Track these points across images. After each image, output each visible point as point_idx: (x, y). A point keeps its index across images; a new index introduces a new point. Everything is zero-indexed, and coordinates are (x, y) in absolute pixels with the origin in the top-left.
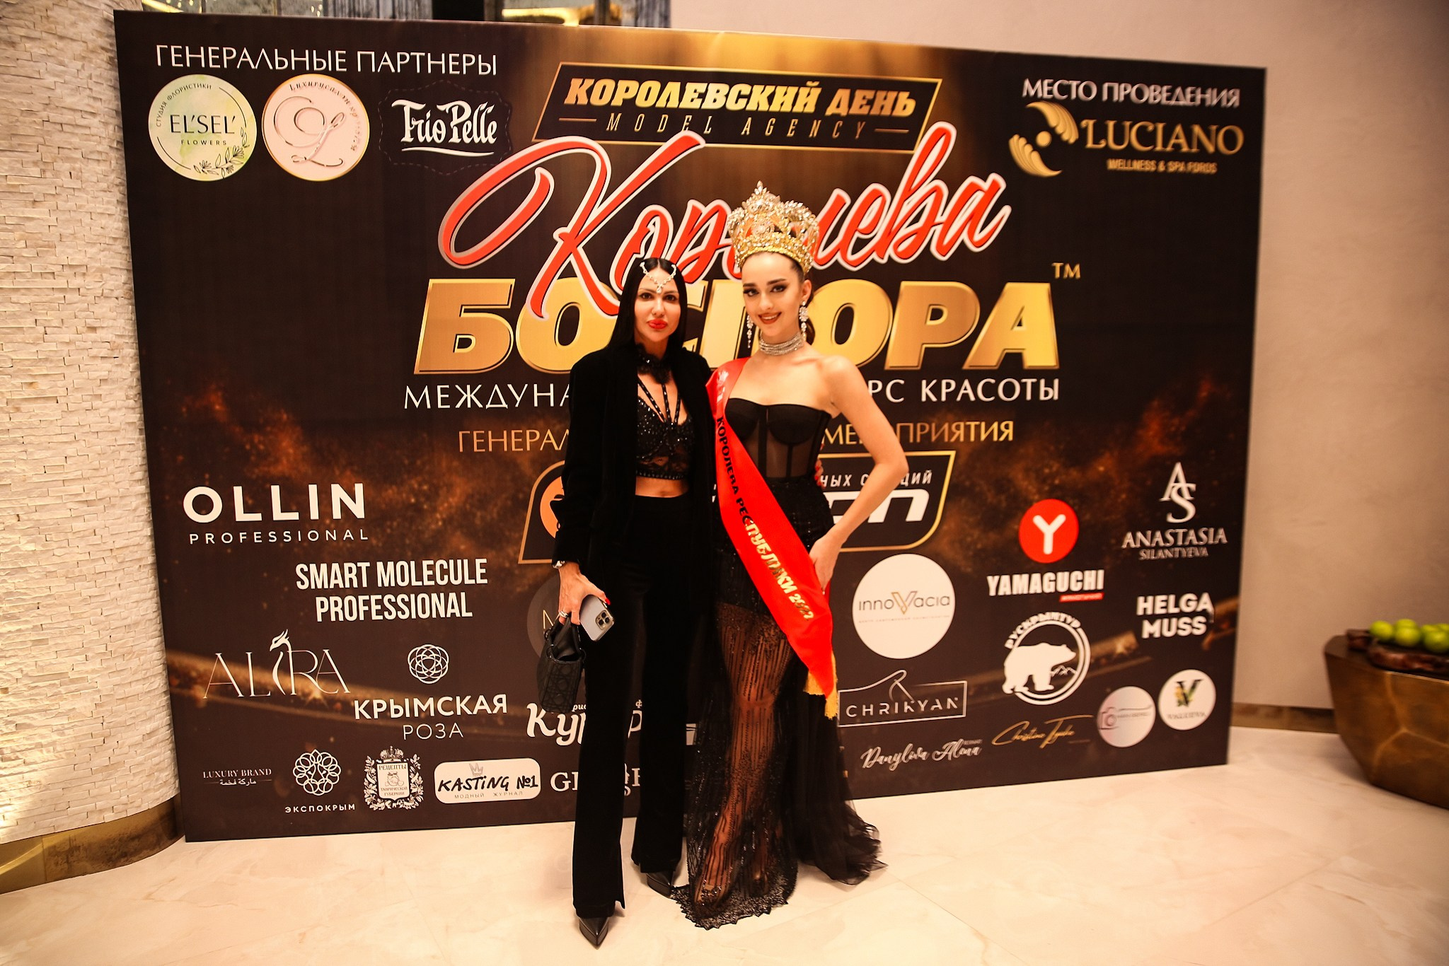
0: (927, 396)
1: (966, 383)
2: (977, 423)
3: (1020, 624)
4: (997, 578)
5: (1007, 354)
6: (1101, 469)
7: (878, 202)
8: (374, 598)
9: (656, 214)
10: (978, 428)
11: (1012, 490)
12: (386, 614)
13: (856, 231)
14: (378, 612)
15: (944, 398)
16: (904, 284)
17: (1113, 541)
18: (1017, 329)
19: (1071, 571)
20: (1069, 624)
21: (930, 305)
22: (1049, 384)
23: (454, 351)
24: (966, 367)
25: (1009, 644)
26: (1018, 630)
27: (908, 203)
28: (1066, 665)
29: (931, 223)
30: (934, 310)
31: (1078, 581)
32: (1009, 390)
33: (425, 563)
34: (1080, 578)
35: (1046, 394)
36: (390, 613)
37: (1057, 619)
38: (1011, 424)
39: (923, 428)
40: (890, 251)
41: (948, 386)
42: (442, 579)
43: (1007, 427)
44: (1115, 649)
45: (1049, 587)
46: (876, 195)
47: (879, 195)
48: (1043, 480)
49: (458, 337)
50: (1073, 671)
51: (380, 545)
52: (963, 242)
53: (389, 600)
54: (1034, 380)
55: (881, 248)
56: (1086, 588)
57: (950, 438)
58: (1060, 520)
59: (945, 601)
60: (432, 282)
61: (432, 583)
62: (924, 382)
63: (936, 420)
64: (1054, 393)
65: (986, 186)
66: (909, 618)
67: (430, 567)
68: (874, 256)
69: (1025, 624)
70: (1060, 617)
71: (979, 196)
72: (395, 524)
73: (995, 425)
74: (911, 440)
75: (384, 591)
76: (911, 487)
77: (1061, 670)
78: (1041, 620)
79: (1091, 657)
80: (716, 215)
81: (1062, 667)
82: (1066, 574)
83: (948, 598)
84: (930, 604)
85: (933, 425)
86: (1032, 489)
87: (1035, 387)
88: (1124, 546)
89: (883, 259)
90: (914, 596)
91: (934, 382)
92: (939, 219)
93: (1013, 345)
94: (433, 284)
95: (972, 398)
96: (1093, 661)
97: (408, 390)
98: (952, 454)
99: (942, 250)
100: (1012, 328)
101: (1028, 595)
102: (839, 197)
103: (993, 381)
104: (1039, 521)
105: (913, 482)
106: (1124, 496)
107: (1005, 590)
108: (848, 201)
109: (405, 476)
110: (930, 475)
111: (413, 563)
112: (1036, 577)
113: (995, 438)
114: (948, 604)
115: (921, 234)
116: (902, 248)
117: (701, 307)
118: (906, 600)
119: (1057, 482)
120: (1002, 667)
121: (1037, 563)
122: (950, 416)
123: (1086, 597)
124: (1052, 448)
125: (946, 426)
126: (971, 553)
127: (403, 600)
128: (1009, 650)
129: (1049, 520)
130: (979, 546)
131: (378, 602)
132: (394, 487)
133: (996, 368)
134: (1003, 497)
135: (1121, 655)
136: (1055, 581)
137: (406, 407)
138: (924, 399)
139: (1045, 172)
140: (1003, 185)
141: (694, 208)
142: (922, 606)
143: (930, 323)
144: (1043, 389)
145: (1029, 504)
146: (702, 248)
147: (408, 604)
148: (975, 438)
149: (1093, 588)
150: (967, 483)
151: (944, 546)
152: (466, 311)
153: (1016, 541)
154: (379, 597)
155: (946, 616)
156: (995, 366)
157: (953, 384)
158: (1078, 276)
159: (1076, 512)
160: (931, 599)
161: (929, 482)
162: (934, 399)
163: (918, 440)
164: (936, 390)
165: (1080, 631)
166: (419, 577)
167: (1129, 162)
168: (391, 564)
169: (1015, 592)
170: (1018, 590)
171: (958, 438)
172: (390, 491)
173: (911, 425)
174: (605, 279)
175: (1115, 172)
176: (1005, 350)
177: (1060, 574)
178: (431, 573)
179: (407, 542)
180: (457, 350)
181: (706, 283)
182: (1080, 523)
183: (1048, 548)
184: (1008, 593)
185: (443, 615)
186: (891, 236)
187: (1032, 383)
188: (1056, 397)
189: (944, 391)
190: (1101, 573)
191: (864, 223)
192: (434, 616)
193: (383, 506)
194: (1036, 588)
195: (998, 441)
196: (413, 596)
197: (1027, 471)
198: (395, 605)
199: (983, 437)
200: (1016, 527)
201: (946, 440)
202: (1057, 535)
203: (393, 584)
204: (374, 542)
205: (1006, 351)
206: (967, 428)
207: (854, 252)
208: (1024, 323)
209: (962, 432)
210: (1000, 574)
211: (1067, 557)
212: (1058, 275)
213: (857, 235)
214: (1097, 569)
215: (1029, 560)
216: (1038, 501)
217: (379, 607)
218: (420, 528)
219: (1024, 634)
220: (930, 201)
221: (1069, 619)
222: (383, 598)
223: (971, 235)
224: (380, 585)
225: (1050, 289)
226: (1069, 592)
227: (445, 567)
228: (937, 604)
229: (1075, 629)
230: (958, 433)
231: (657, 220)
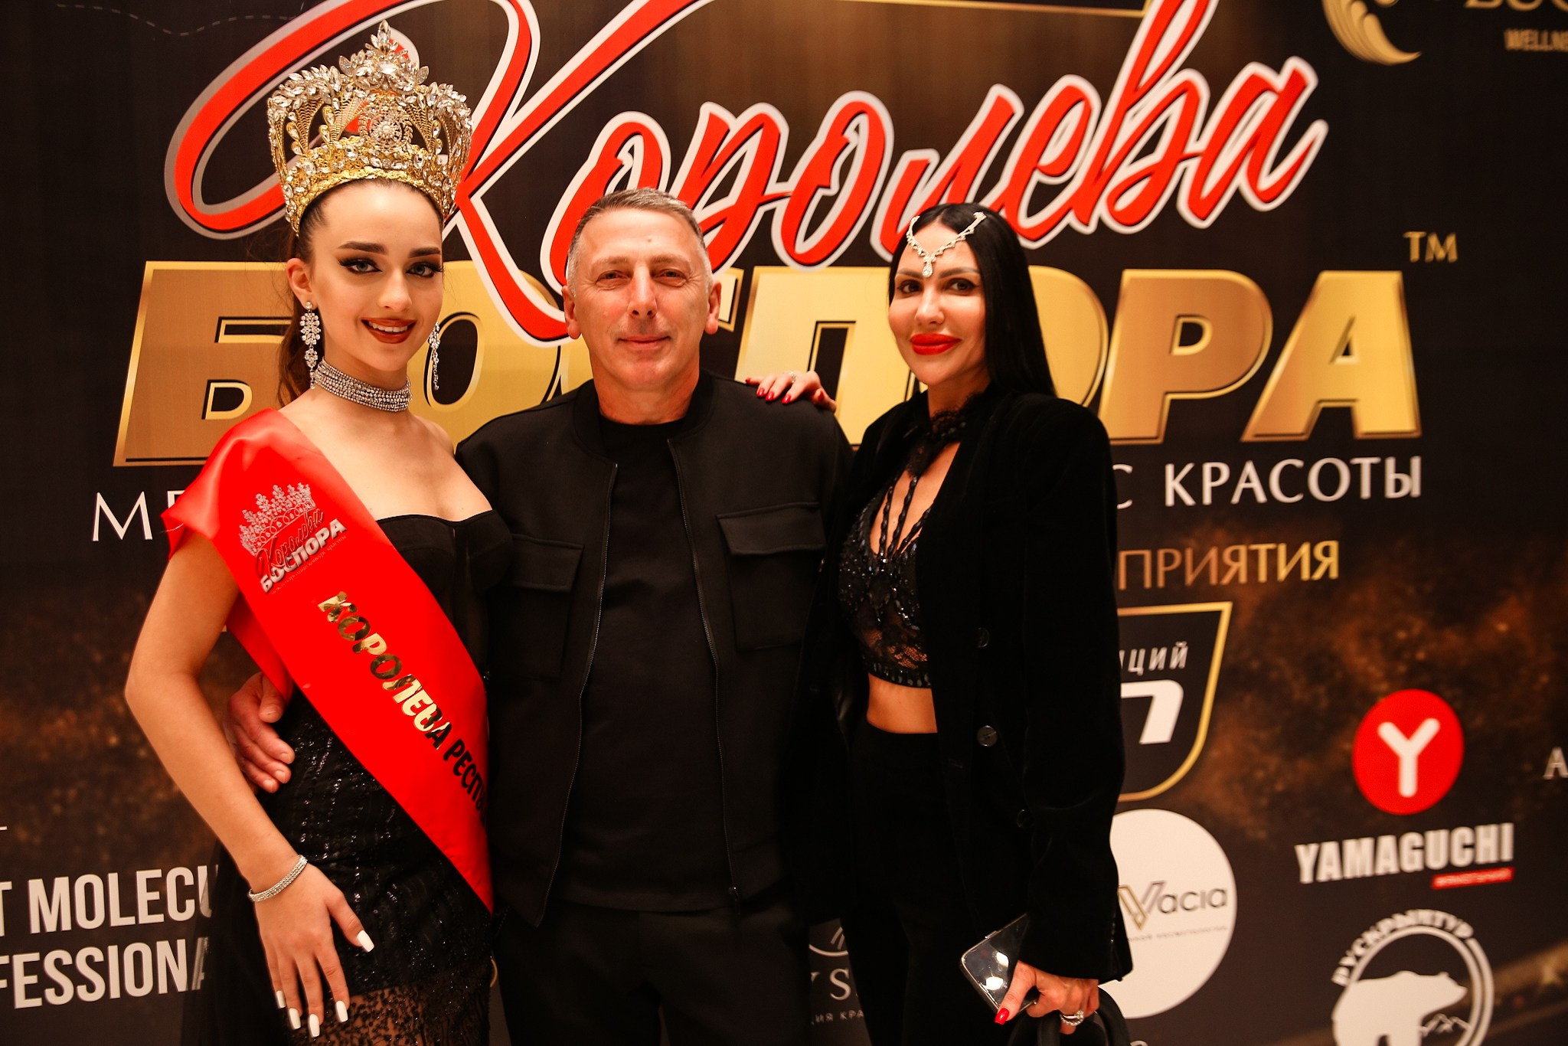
0: (1176, 496)
1: (1249, 469)
2: (1271, 546)
3: (1360, 937)
4: (1313, 847)
5: (1325, 410)
6: (1502, 627)
7: (1076, 114)
8: (19, 960)
9: (635, 130)
10: (1272, 555)
11: (1339, 675)
12: (50, 993)
13: (1034, 169)
14: (31, 991)
15: (1207, 499)
16: (1129, 275)
17: (1527, 767)
18: (1342, 360)
19: (1451, 827)
20: (1451, 932)
21: (1179, 317)
22: (1403, 468)
23: (204, 417)
24: (1248, 436)
25: (1340, 977)
26: (1358, 950)
27: (1135, 115)
28: (1449, 1011)
29: (1177, 155)
30: (1185, 325)
31: (1465, 847)
32: (1329, 480)
33: (142, 877)
34: (1469, 841)
35: (1398, 485)
36: (59, 991)
37: (1428, 922)
38: (1334, 546)
39: (1169, 559)
40: (1101, 210)
41: (1216, 474)
42: (181, 908)
43: (1326, 552)
44: (1539, 977)
45: (1412, 860)
46: (1073, 97)
47: (1080, 98)
48: (1394, 652)
49: (213, 386)
50: (1463, 1024)
51: (37, 840)
52: (1238, 194)
53: (58, 963)
54: (1375, 460)
55: (1083, 204)
56: (1481, 859)
57: (1220, 577)
58: (1429, 729)
59: (1217, 898)
60: (151, 267)
61: (159, 918)
62: (1170, 469)
63: (1193, 542)
64: (1412, 485)
65: (1280, 81)
66: (1150, 937)
67: (153, 885)
68: (1071, 219)
69: (1370, 937)
70: (1434, 919)
71: (1267, 101)
72: (72, 793)
73: (1305, 549)
74: (1148, 584)
75: (47, 942)
76: (1150, 676)
77: (1441, 1023)
78: (1399, 926)
79: (1496, 995)
80: (758, 135)
81: (1441, 1017)
82: (1443, 834)
83: (1223, 891)
84: (1188, 907)
85: (1189, 553)
86: (1375, 671)
87: (1378, 473)
88: (1549, 775)
89: (1087, 224)
90: (1159, 891)
91: (1189, 467)
92: (1194, 146)
93: (1335, 392)
94: (155, 271)
95: (1261, 497)
96: (1499, 1002)
97: (100, 501)
98: (1225, 607)
99: (1201, 207)
100: (1333, 360)
101: (1375, 878)
102: (1001, 102)
103: (1298, 463)
104: (1389, 733)
105: (1152, 666)
106: (1545, 679)
107: (1329, 871)
108: (1019, 110)
109: (96, 689)
110: (1184, 651)
111: (113, 878)
112: (1387, 842)
113: (1305, 575)
114: (1223, 904)
115: (1159, 176)
116: (1123, 203)
117: (729, 322)
118: (1144, 901)
119: (1421, 655)
120: (1328, 1024)
121: (1386, 814)
122: (1220, 535)
123: (1482, 877)
124: (1411, 590)
125: (1213, 554)
126: (1264, 802)
127: (90, 960)
128: (1340, 990)
129: (1408, 730)
130: (1279, 787)
131: (30, 968)
132: (70, 714)
133: (1303, 438)
134: (1322, 690)
135: (1552, 987)
136: (1423, 848)
137: (96, 538)
138: (1170, 501)
139: (1391, 55)
140: (1311, 80)
141: (713, 119)
142: (1174, 910)
143: (1180, 351)
144: (1391, 476)
145: (1369, 699)
146: (730, 200)
147: (102, 969)
148: (1268, 577)
149: (1493, 858)
150: (1255, 665)
151: (1213, 791)
152: (231, 330)
153: (1347, 774)
154: (34, 957)
155: (1219, 929)
156: (1302, 434)
157: (1225, 471)
158: (1453, 257)
159: (1458, 714)
160: (1192, 896)
161: (1182, 665)
162: (1189, 501)
163: (1161, 583)
164: (1193, 484)
165: (1473, 943)
166: (129, 906)
167: (1545, 35)
168: (61, 884)
169: (1349, 875)
170: (1353, 869)
171: (1236, 576)
172: (61, 723)
173: (1147, 554)
174: (530, 264)
175: (1520, 54)
176: (1320, 401)
177: (1431, 835)
178: (155, 896)
179: (101, 831)
180: (211, 415)
181: (739, 273)
182: (1466, 733)
183: (1408, 786)
184: (1336, 876)
185: (181, 986)
186: (1103, 179)
187: (1373, 465)
188: (1416, 492)
189: (1208, 485)
190: (1507, 829)
191: (1050, 156)
192: (163, 989)
193: (44, 756)
194: (1387, 865)
195: (1311, 582)
196: (113, 950)
197: (1365, 636)
198: (71, 972)
199: (1283, 573)
200: (1347, 746)
201: (1213, 580)
202: (1425, 759)
203: (66, 926)
204: (22, 835)
205: (1323, 405)
206: (1253, 556)
207: (1031, 212)
208: (1355, 348)
209: (1242, 565)
210: (1320, 839)
211: (1444, 802)
212: (1415, 255)
213: (1037, 177)
214: (1498, 821)
215: (1374, 810)
216: (1386, 694)
217: (33, 979)
218: (131, 799)
219: (1368, 955)
220: (1176, 110)
221: (1452, 921)
222: (42, 957)
223: (1253, 177)
224: (35, 928)
225: (1401, 282)
226: (1450, 869)
227: (189, 881)
228: (1203, 906)
229: (1463, 940)
230: (1235, 566)
231: (637, 142)
